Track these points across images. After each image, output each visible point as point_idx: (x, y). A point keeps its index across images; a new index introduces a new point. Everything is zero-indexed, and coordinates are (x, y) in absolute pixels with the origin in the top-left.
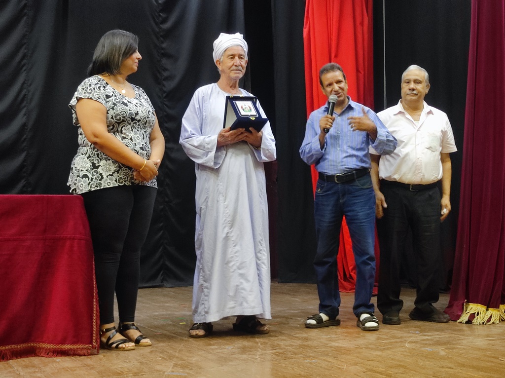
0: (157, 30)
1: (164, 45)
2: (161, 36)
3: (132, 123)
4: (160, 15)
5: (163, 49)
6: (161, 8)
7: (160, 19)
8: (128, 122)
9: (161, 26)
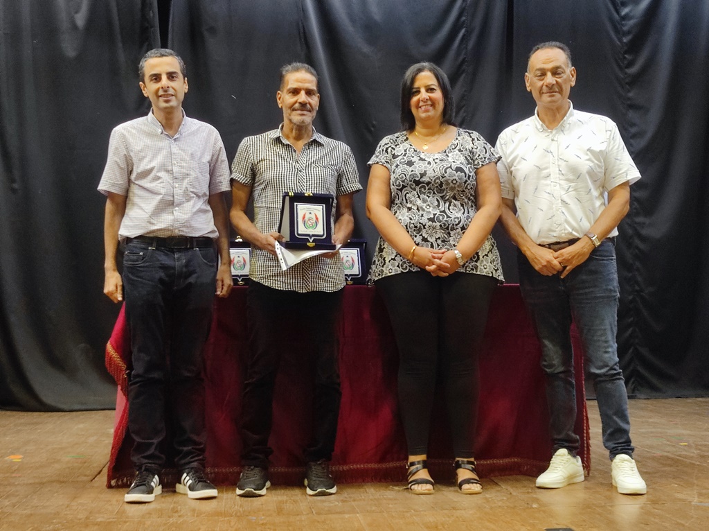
0: (622, 76)
1: (630, 95)
2: (627, 83)
3: (417, 188)
4: (625, 58)
5: (629, 99)
6: (625, 48)
7: (626, 62)
8: (411, 188)
9: (627, 70)
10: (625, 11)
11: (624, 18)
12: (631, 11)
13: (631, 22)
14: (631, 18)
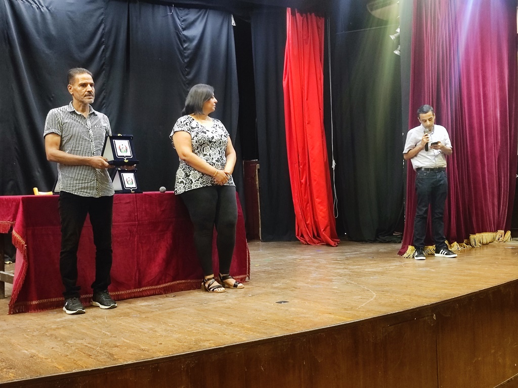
2: (187, 84)
3: (210, 144)
6: (186, 65)
7: (186, 72)
10: (185, 45)
11: (185, 49)
12: (188, 46)
13: (189, 51)
14: (189, 49)
